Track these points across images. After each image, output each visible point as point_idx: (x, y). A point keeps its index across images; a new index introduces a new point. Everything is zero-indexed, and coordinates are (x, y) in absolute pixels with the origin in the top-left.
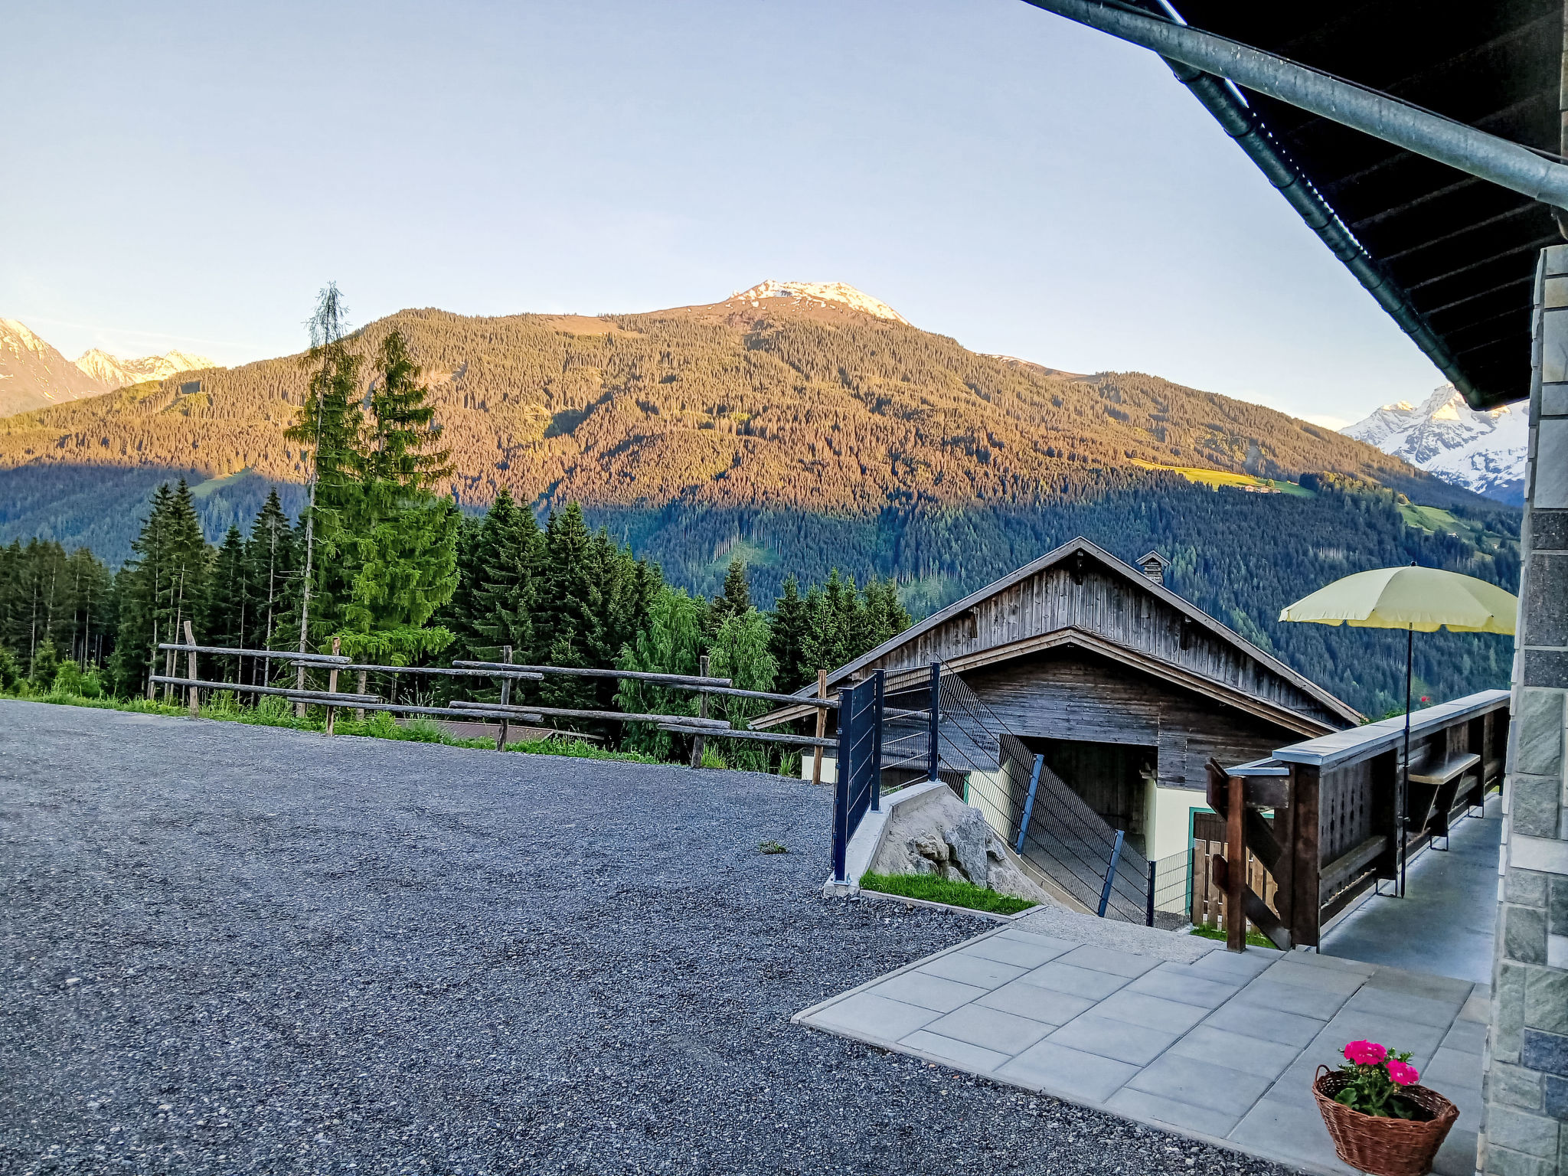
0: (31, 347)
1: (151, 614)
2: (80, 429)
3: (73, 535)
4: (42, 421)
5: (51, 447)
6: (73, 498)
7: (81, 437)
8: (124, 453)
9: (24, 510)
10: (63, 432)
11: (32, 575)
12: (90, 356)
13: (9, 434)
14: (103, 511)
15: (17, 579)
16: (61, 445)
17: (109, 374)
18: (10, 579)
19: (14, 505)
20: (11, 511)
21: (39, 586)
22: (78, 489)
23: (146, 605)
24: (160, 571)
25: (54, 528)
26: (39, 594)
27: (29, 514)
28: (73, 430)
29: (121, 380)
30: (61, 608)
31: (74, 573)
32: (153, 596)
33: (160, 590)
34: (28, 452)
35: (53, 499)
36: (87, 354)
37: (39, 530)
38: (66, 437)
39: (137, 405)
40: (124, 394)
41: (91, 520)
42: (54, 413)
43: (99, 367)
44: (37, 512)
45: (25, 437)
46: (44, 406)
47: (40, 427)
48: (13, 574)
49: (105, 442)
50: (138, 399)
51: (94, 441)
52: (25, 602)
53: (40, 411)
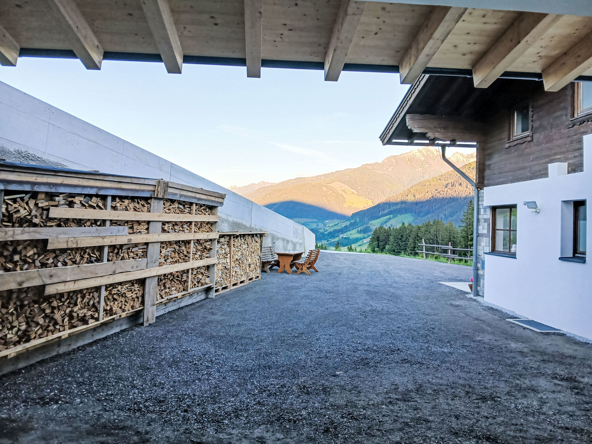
0: (436, 155)
1: (467, 243)
2: (452, 180)
3: (451, 217)
4: (440, 179)
5: (443, 188)
6: (451, 204)
7: (453, 183)
8: (467, 188)
9: (435, 210)
10: (447, 182)
11: (434, 231)
12: (455, 155)
13: (430, 184)
14: (461, 208)
15: (430, 232)
16: (446, 187)
17: (461, 160)
18: (428, 233)
19: (432, 208)
20: (431, 210)
21: (436, 235)
22: (452, 201)
23: (466, 240)
24: (470, 229)
25: (445, 215)
26: (437, 237)
27: (437, 211)
28: (450, 181)
29: (466, 162)
30: (443, 242)
31: (447, 230)
32: (468, 237)
33: (470, 235)
34: (436, 190)
35: (445, 205)
36: (454, 154)
37: (440, 216)
38: (448, 184)
39: (471, 170)
40: (466, 167)
41: (457, 212)
42: (444, 176)
43: (458, 158)
44: (440, 210)
45: (435, 185)
46: (441, 174)
47: (439, 181)
48: (428, 231)
49: (460, 184)
50: (471, 168)
51: (457, 185)
52: (433, 240)
53: (439, 176)
